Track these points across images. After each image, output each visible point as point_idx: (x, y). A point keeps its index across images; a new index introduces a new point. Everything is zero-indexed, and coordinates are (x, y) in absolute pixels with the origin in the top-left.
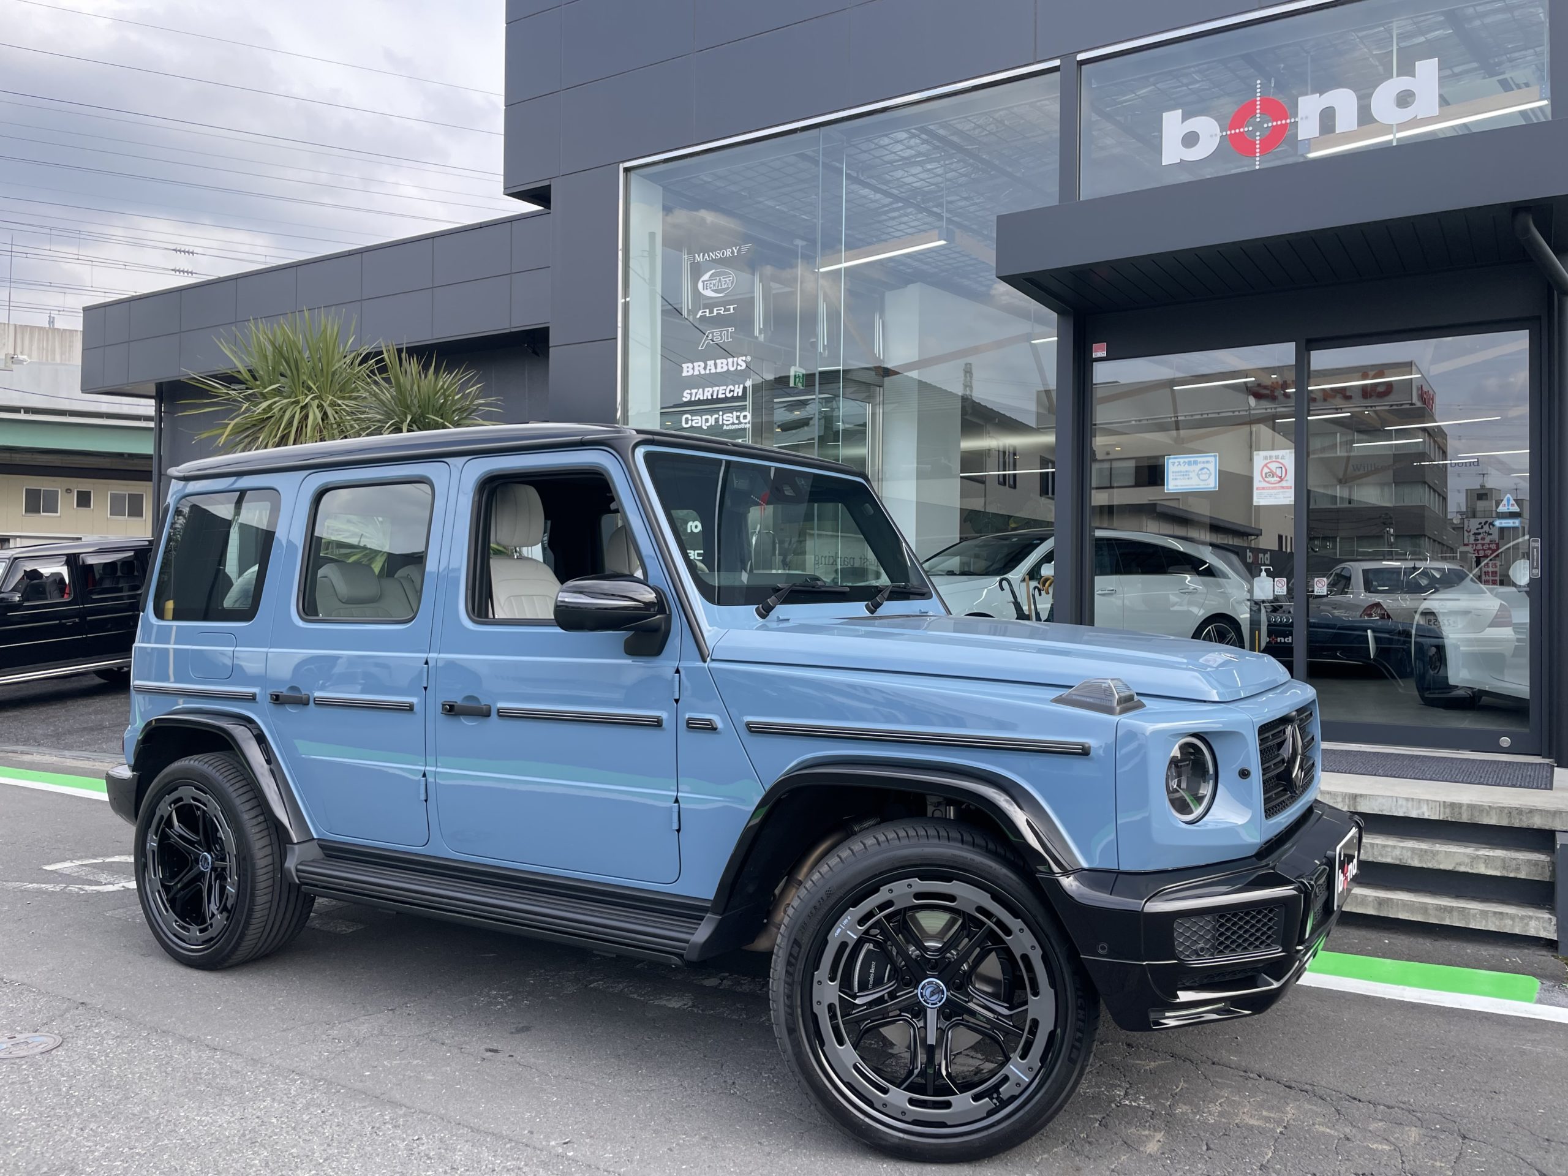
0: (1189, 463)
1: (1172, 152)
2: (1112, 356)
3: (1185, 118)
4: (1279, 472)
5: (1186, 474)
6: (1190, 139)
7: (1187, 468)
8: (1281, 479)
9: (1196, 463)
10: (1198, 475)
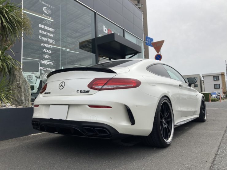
3: (105, 27)
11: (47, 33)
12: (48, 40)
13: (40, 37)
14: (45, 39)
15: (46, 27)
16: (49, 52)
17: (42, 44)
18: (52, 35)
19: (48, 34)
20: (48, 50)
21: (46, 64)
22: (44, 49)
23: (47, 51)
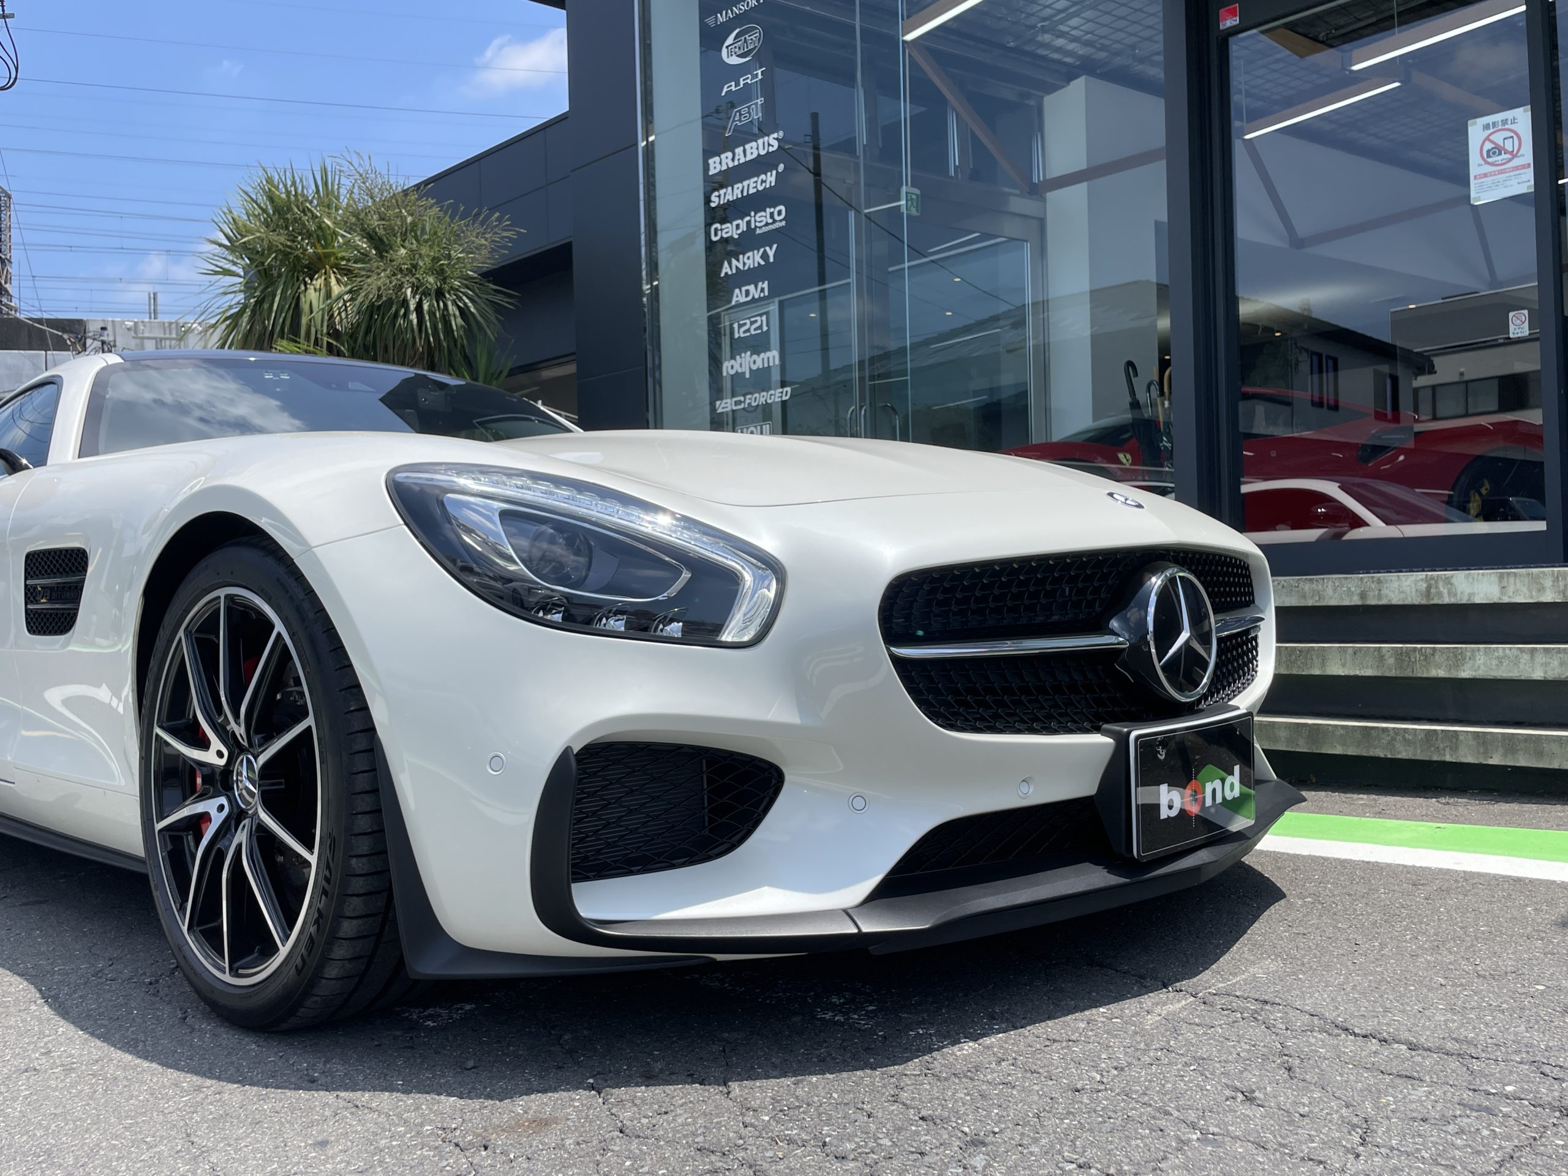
2: (1248, 22)
4: (1508, 146)
8: (1514, 155)
11: (746, 183)
12: (748, 223)
13: (716, 230)
14: (738, 226)
15: (739, 150)
16: (757, 296)
17: (726, 264)
18: (770, 179)
19: (753, 185)
20: (751, 288)
21: (747, 376)
22: (737, 291)
23: (747, 293)
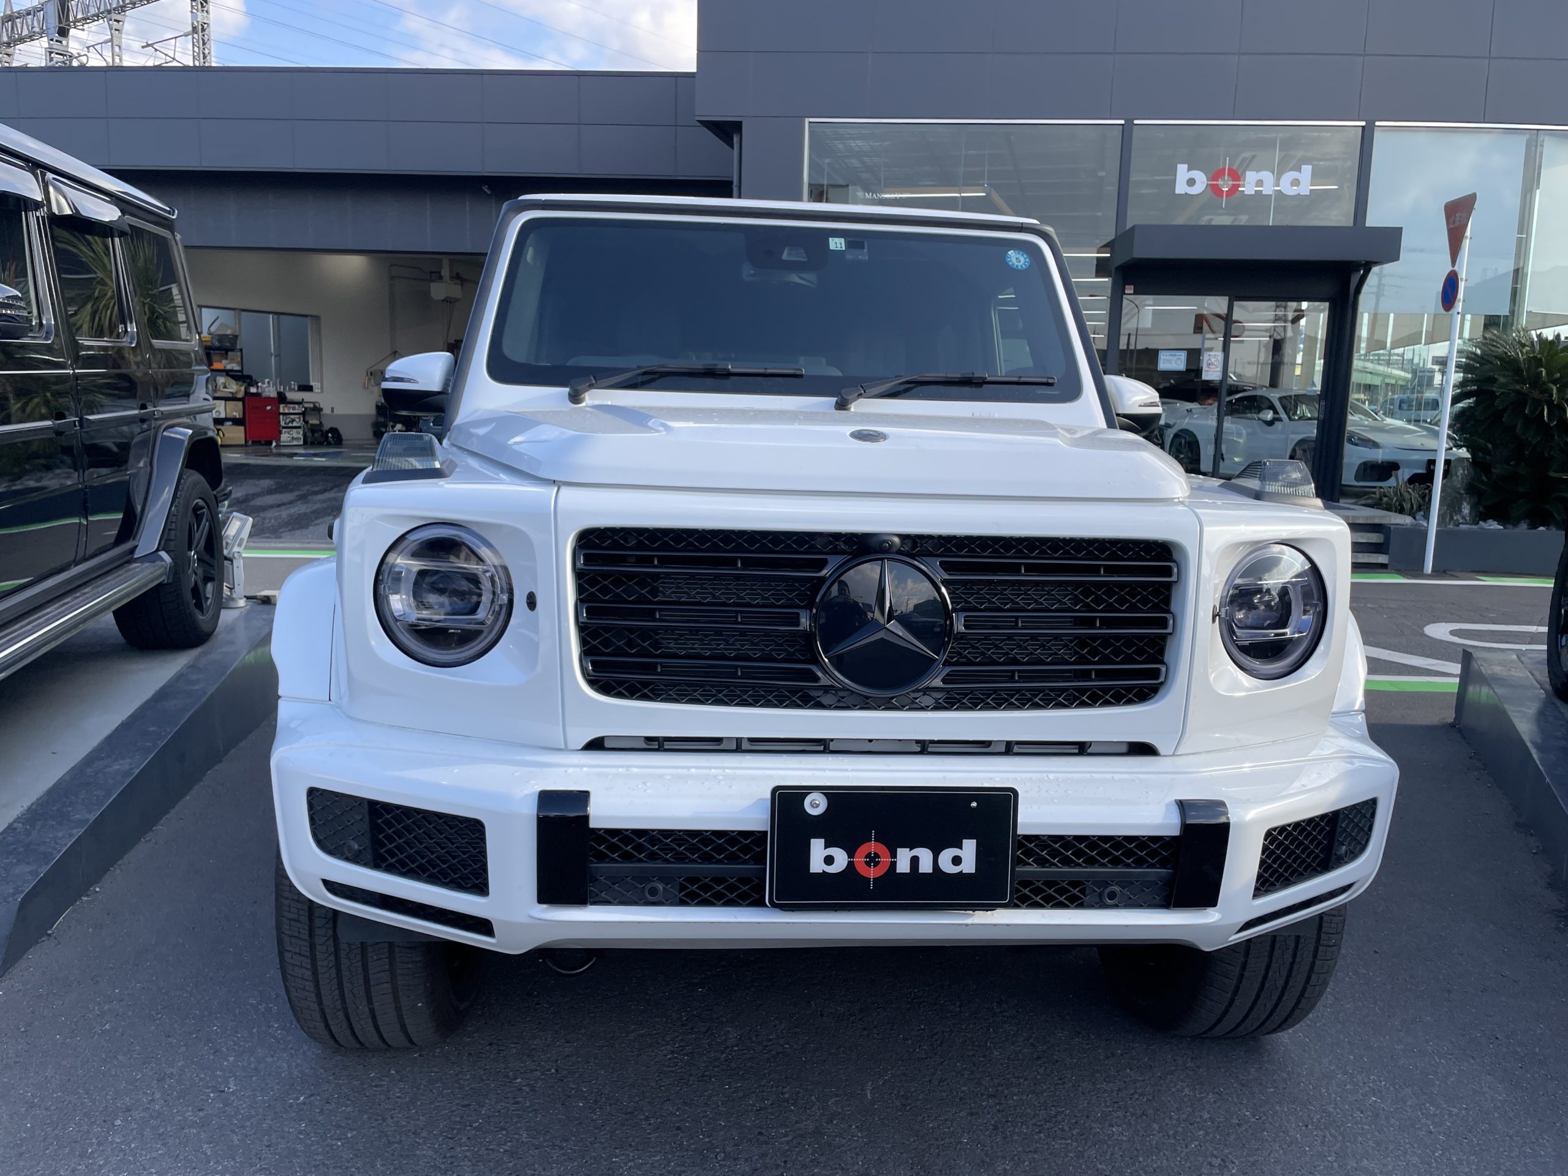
0: (1172, 355)
1: (1181, 188)
2: (1135, 293)
3: (1189, 169)
4: (1215, 363)
5: (1169, 361)
6: (1191, 182)
7: (1170, 358)
8: (1217, 367)
9: (1175, 355)
10: (1176, 362)
